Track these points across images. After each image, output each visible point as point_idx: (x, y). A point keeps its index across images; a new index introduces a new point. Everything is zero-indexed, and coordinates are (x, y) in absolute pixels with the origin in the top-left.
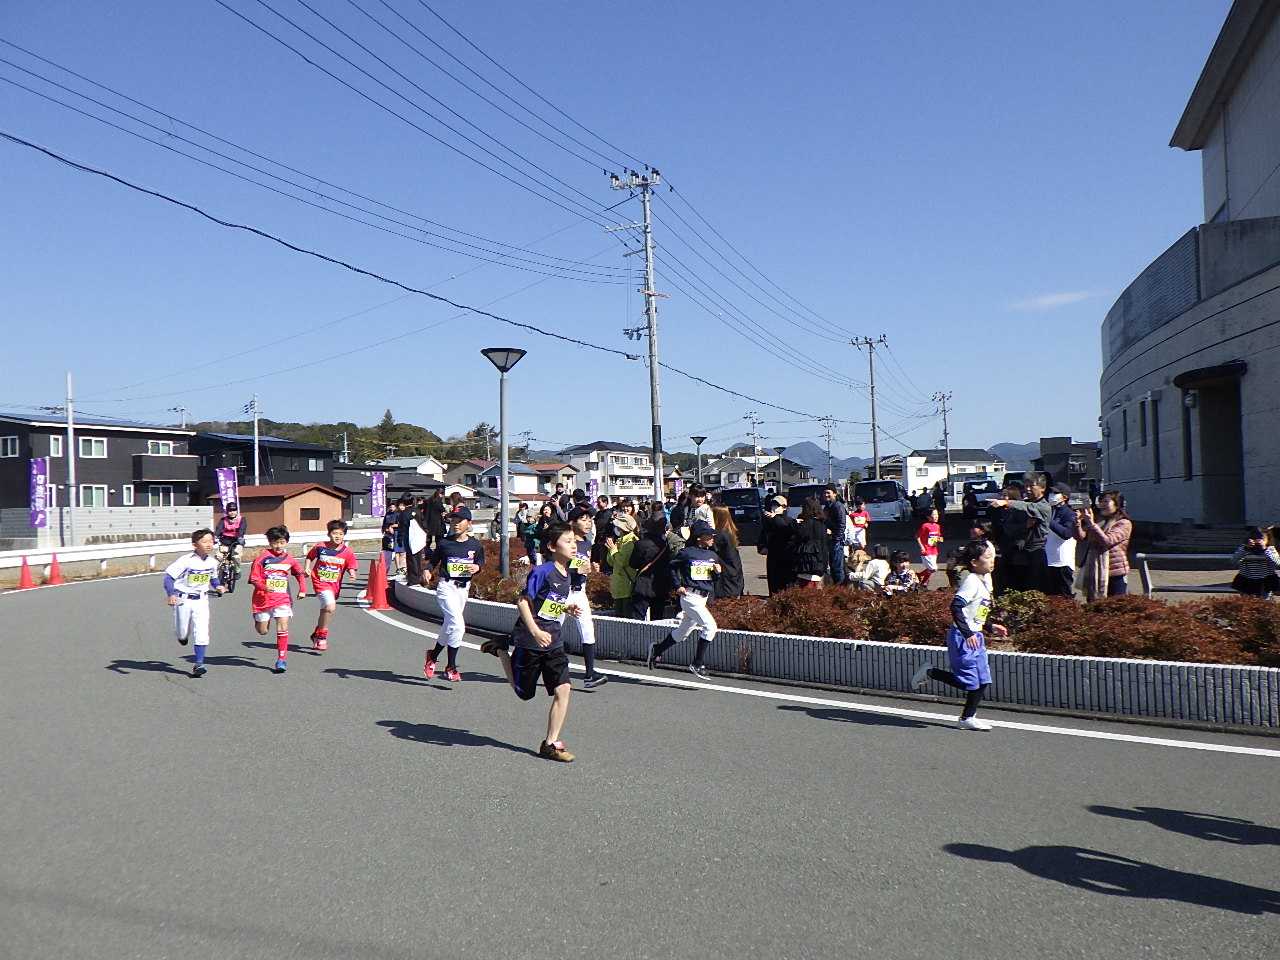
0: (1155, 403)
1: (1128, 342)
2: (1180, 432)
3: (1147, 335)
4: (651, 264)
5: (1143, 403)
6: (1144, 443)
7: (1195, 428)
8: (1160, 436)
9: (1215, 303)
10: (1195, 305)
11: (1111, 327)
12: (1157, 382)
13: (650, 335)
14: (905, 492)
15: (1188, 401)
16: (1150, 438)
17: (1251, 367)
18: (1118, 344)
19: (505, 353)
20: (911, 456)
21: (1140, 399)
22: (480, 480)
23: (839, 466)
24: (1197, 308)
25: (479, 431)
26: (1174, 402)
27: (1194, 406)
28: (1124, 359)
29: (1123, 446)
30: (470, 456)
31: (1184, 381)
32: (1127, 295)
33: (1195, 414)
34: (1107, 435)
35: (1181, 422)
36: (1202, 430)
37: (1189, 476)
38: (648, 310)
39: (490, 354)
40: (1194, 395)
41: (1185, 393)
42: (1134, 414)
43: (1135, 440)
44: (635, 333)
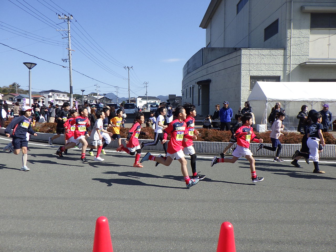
0: (193, 88)
1: (188, 73)
2: (198, 94)
3: (192, 72)
4: (70, 42)
5: (190, 88)
6: (190, 97)
7: (201, 94)
8: (194, 95)
9: (206, 65)
10: (202, 66)
11: (185, 69)
12: (194, 83)
13: (69, 61)
14: (136, 106)
15: (200, 88)
16: (192, 96)
17: (212, 81)
18: (186, 74)
19: (31, 64)
20: (138, 98)
21: (190, 86)
22: (14, 99)
23: (119, 99)
24: (202, 67)
25: (14, 85)
26: (197, 87)
27: (201, 89)
28: (187, 77)
29: (186, 97)
30: (11, 92)
31: (199, 83)
32: (188, 62)
33: (201, 91)
34: (183, 95)
35: (198, 92)
36: (202, 94)
37: (199, 105)
38: (69, 54)
39: (26, 64)
40: (201, 86)
41: (199, 86)
42: (189, 90)
43: (188, 96)
44: (65, 60)
